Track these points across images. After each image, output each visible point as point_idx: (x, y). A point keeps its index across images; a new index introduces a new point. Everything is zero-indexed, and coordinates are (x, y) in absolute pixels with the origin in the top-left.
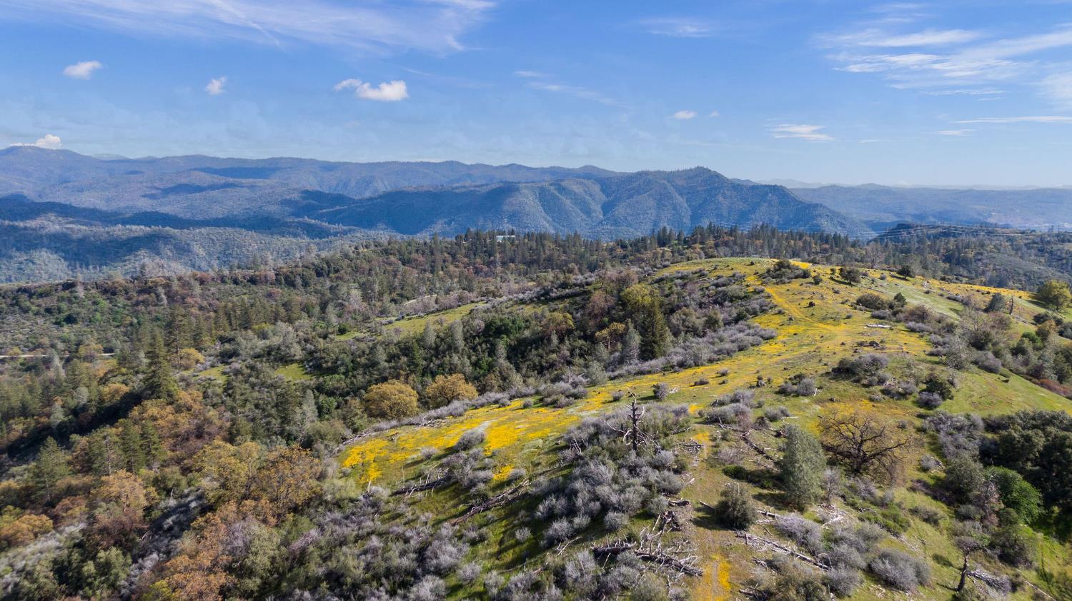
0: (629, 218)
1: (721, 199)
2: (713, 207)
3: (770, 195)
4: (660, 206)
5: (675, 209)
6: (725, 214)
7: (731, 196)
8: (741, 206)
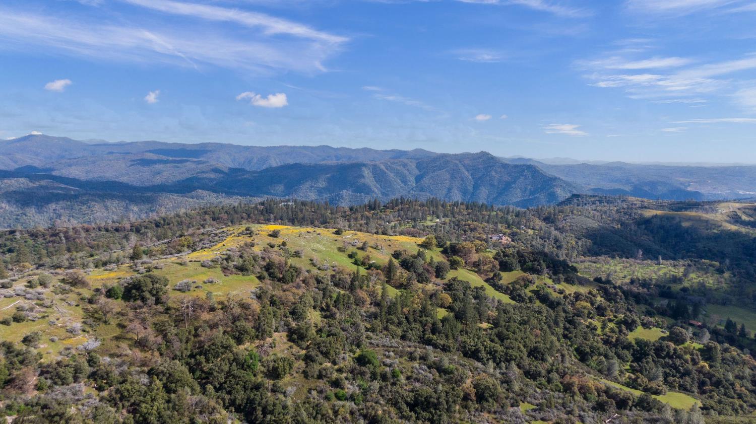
0: (431, 187)
1: (494, 173)
2: (488, 178)
3: (526, 171)
4: (453, 177)
5: (462, 180)
6: (496, 183)
7: (500, 172)
8: (507, 178)
